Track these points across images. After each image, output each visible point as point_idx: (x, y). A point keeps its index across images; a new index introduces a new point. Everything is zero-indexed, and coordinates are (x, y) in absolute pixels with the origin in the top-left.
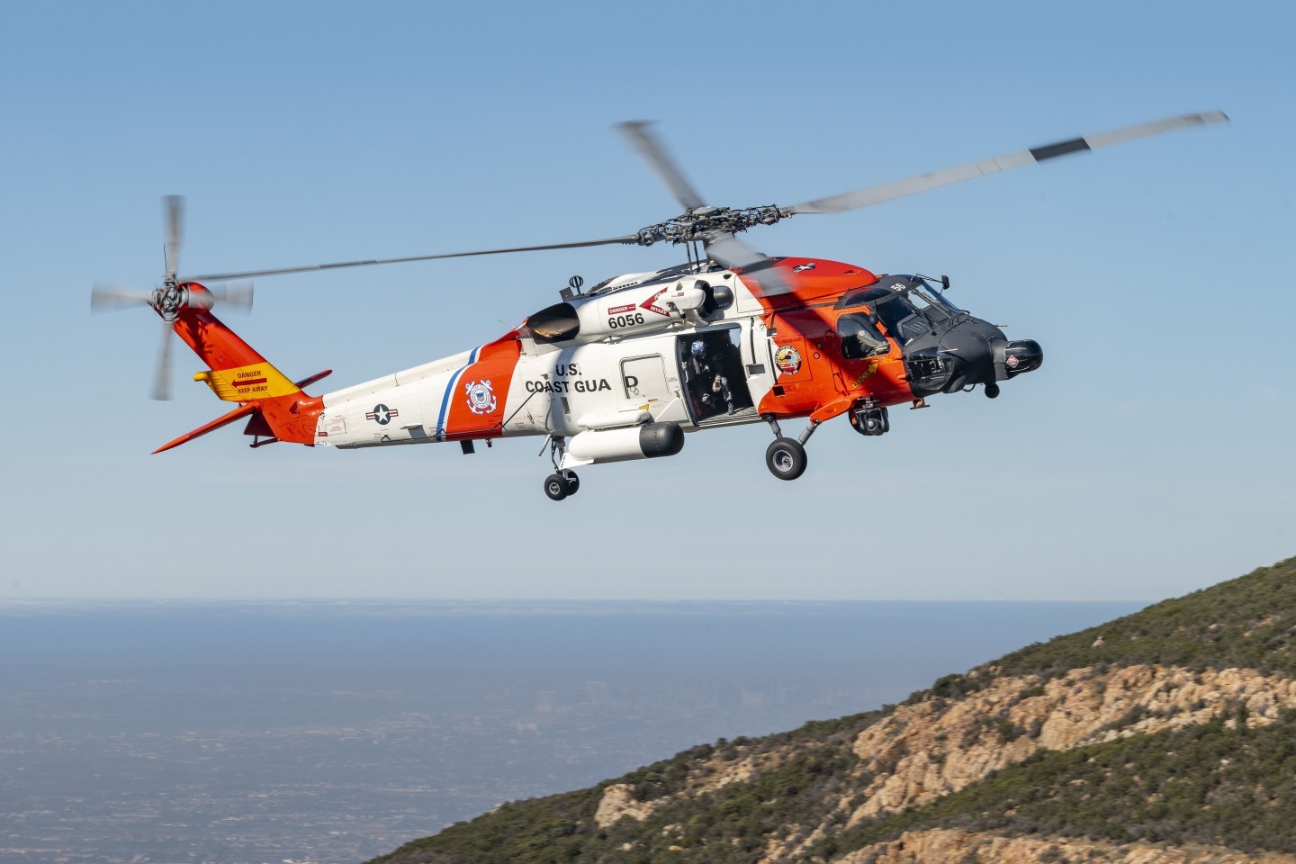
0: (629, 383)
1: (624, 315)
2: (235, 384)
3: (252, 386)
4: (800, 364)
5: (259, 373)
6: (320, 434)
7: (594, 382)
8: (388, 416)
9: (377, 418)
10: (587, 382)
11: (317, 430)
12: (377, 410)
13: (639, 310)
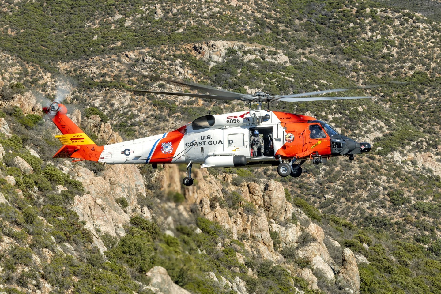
0: (230, 142)
1: (233, 119)
2: (71, 139)
3: (78, 140)
4: (294, 139)
5: (82, 136)
6: (101, 158)
7: (217, 141)
8: (129, 153)
9: (125, 153)
10: (214, 141)
11: (100, 157)
12: (126, 150)
13: (239, 118)
